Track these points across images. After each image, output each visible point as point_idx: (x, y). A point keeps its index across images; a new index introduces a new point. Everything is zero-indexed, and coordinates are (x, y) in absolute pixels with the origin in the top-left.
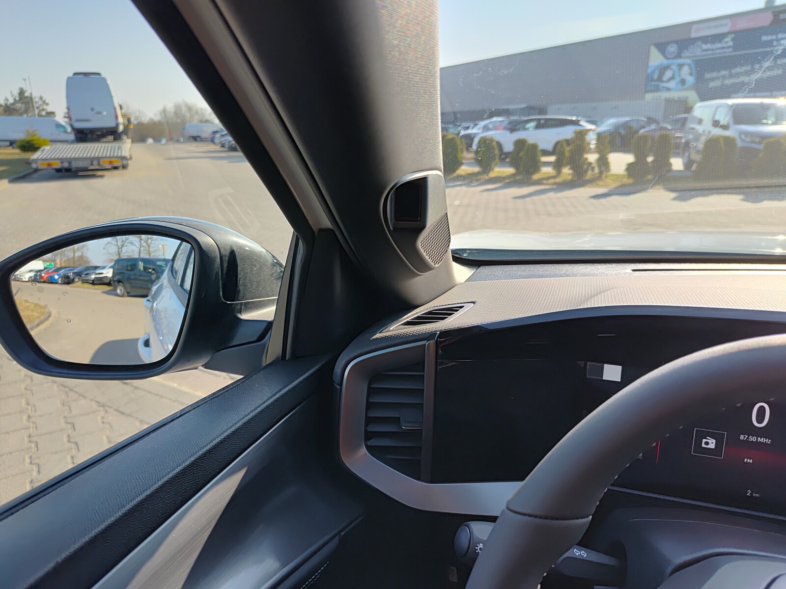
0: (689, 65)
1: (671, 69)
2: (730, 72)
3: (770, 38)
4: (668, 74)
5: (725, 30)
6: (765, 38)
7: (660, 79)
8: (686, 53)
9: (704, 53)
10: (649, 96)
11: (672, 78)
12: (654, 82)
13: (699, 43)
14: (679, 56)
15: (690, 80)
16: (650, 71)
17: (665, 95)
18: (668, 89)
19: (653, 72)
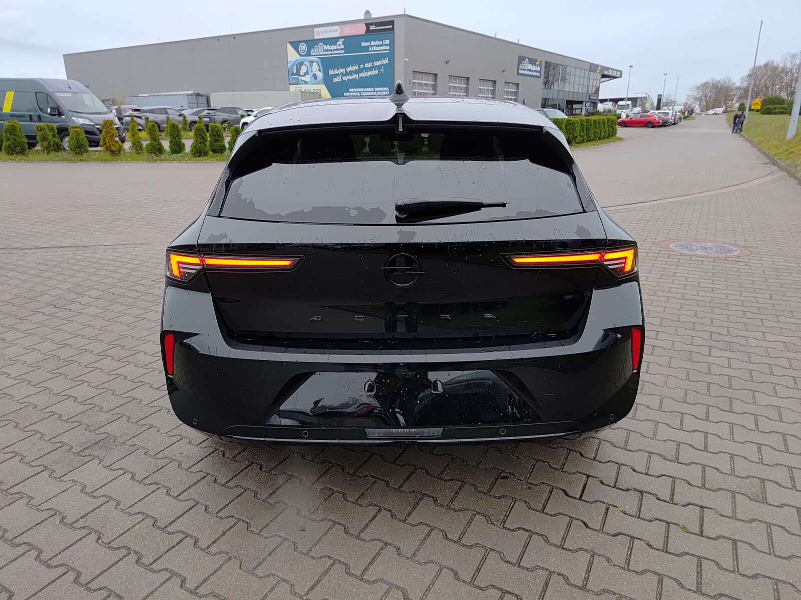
0: (317, 62)
1: (306, 65)
2: (346, 70)
3: (366, 44)
4: (303, 69)
5: (337, 35)
6: (363, 44)
7: (298, 73)
8: (313, 52)
9: (326, 53)
10: (293, 88)
11: (307, 73)
12: (294, 75)
13: (321, 44)
14: (308, 54)
15: (320, 75)
16: (289, 65)
17: (304, 87)
18: (306, 83)
19: (292, 66)
